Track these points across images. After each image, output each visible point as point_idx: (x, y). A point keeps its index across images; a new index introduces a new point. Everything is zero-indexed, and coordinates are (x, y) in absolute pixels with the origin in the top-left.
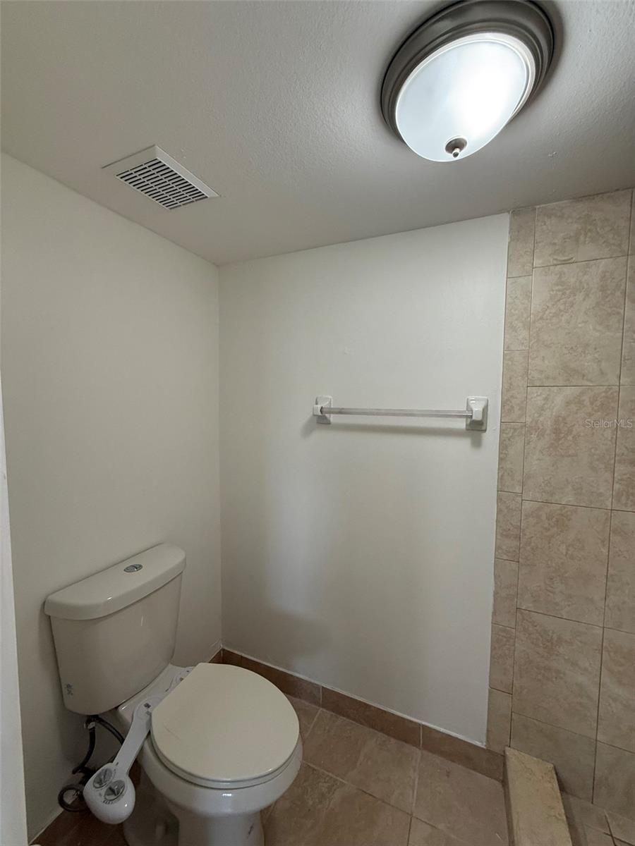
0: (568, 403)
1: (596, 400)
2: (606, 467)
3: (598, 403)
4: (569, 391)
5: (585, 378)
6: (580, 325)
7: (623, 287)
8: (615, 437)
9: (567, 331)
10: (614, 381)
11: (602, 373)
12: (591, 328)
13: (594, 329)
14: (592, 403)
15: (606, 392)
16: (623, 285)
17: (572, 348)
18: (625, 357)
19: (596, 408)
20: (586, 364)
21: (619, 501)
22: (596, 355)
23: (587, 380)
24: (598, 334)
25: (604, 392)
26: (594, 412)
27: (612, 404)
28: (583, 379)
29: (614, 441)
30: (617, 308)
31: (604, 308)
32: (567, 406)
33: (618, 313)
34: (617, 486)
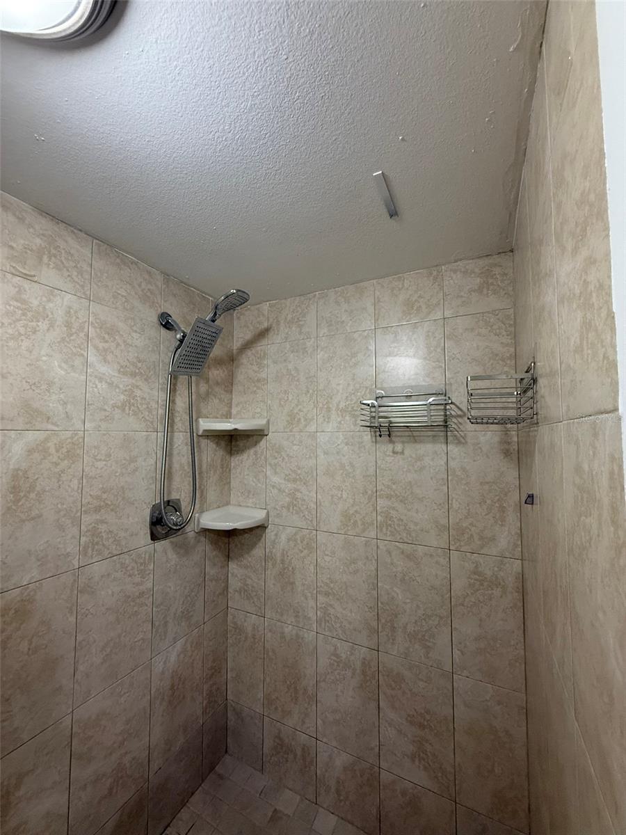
0: (30, 452)
1: (63, 447)
2: (72, 523)
3: (64, 450)
4: (31, 436)
5: (50, 420)
6: (44, 358)
7: (86, 330)
8: (81, 486)
9: (29, 362)
10: (79, 426)
11: (68, 417)
12: (56, 364)
13: (60, 367)
14: (57, 451)
15: (72, 438)
16: (86, 327)
17: (35, 384)
18: (88, 402)
19: (62, 456)
20: (51, 405)
21: (86, 556)
22: (62, 396)
23: (53, 424)
24: (63, 373)
25: (70, 438)
26: (60, 461)
27: (78, 451)
28: (47, 422)
29: (80, 491)
30: (81, 349)
31: (70, 345)
32: (29, 455)
33: (82, 355)
34: (83, 539)
